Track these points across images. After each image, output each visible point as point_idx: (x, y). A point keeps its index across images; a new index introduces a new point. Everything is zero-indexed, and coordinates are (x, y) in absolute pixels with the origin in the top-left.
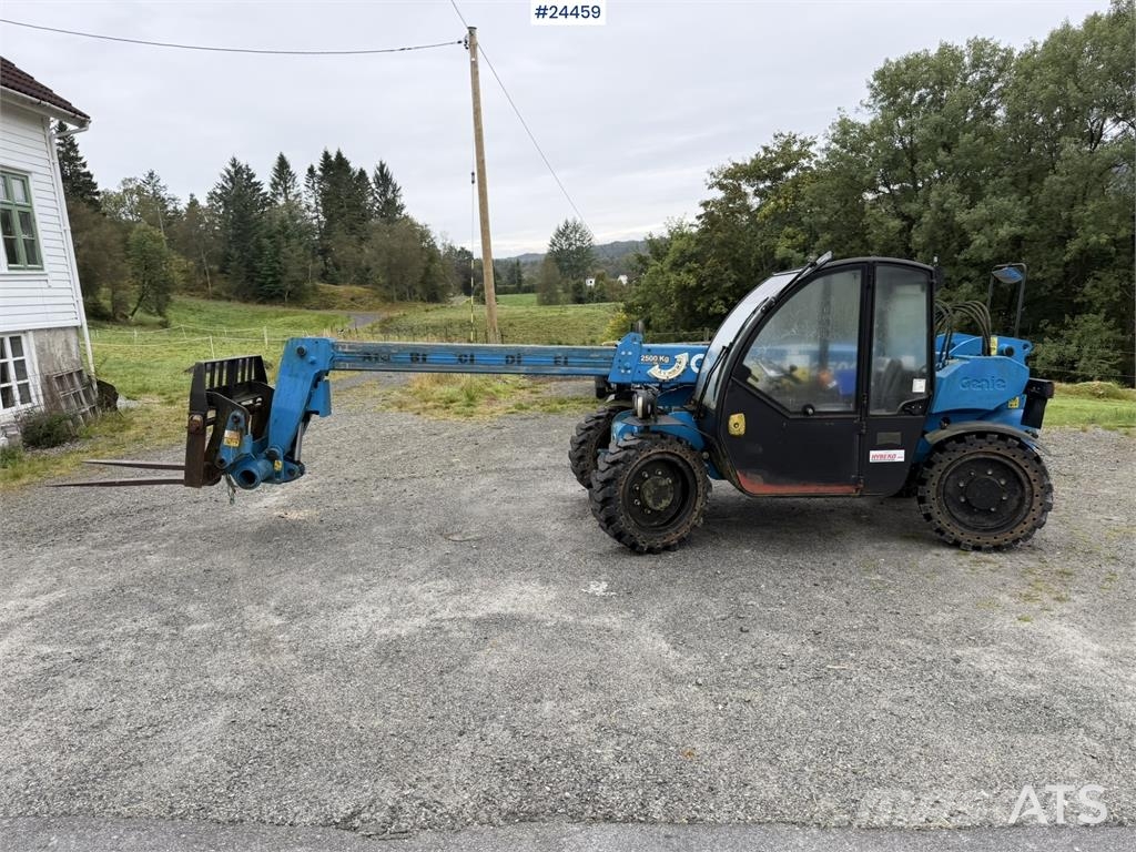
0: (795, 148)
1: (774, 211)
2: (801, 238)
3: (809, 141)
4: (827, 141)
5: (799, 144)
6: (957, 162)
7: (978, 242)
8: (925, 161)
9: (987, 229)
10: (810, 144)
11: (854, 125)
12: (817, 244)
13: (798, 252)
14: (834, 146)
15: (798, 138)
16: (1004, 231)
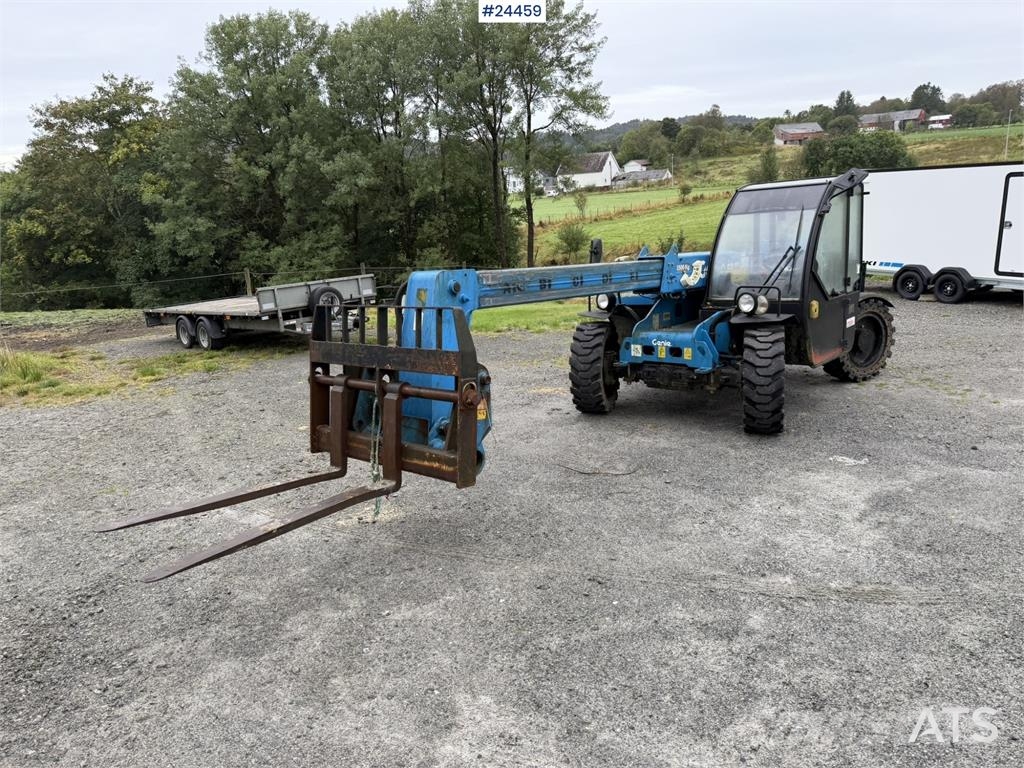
0: (132, 91)
1: (127, 155)
2: (164, 183)
3: (146, 86)
4: (173, 89)
5: (134, 86)
6: (306, 119)
7: (343, 190)
8: (279, 115)
9: (346, 179)
10: (147, 90)
11: (197, 75)
12: (183, 190)
13: (166, 198)
14: (181, 95)
15: (135, 81)
16: (362, 181)
